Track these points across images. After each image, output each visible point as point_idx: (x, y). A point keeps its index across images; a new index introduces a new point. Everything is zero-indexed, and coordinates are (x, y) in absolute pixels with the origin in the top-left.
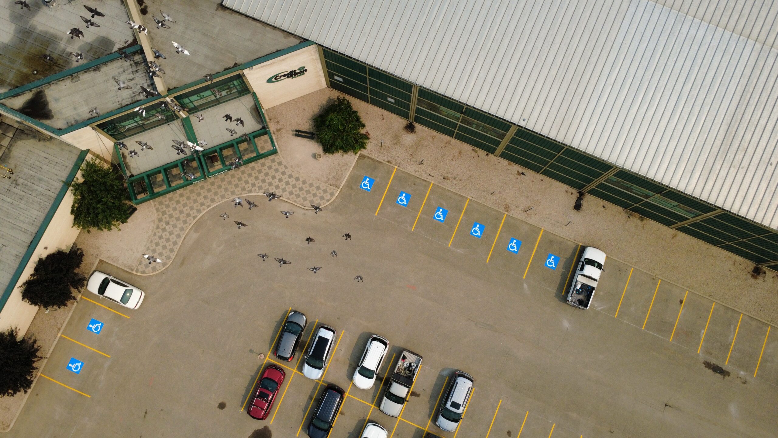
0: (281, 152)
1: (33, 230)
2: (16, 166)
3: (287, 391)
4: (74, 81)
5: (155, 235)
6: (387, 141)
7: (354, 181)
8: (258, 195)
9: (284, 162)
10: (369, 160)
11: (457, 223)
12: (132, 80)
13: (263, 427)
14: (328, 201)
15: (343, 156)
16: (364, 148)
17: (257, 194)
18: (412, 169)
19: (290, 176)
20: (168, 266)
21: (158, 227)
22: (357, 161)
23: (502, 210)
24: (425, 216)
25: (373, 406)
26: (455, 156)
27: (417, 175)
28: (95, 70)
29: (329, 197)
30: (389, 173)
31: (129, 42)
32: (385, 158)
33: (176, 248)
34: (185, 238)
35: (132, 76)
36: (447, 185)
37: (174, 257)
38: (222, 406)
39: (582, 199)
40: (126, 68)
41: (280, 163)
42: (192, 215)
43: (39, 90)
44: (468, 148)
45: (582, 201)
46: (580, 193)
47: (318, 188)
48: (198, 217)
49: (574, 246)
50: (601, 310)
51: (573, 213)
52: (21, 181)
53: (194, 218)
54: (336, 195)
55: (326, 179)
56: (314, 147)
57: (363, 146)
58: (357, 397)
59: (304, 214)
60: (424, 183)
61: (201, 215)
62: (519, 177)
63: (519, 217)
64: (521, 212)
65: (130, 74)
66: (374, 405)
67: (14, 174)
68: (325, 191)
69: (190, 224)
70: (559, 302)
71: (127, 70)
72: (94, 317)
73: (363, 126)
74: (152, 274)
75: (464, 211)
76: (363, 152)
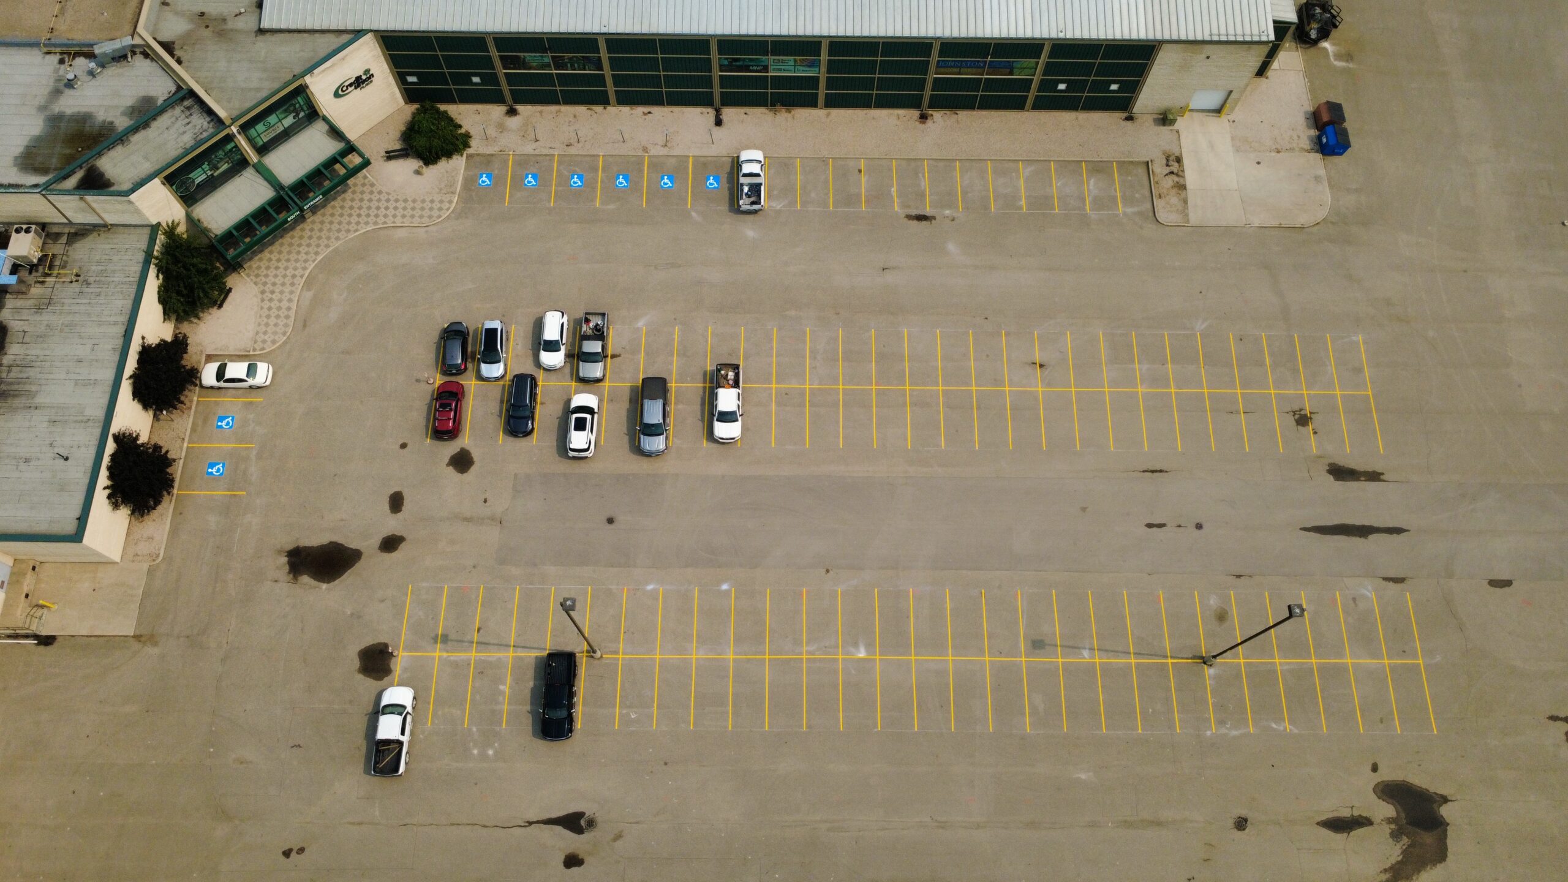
0: (377, 181)
1: (124, 319)
2: (80, 268)
3: (473, 406)
4: (125, 145)
5: (262, 308)
6: (492, 132)
7: (470, 183)
8: (367, 231)
9: (384, 189)
10: (479, 157)
11: (597, 182)
12: (188, 124)
13: (459, 450)
14: (448, 209)
15: (448, 162)
16: (469, 147)
17: (365, 230)
18: (529, 148)
19: (397, 201)
20: (288, 334)
21: (263, 300)
22: (466, 162)
23: (640, 153)
24: (561, 188)
25: (574, 384)
26: (570, 121)
27: (536, 152)
28: (144, 128)
29: (447, 205)
30: (506, 162)
31: (173, 92)
32: (495, 149)
33: (292, 313)
34: (298, 301)
35: (187, 120)
36: (572, 151)
37: (292, 323)
38: (403, 446)
39: (721, 115)
40: (178, 116)
41: (380, 192)
42: (298, 275)
43: (89, 165)
44: (581, 110)
45: (721, 117)
46: (716, 110)
47: (432, 201)
48: (306, 275)
49: (730, 160)
50: (781, 207)
51: (717, 131)
52: (91, 280)
53: (302, 277)
54: (455, 201)
55: (438, 190)
56: (412, 164)
57: (467, 145)
58: (553, 382)
59: (427, 232)
60: (548, 158)
61: (308, 271)
62: (646, 117)
63: (661, 153)
64: (662, 148)
65: (184, 119)
66: (575, 382)
67: (82, 276)
68: (441, 202)
69: (299, 284)
70: (736, 216)
71: (180, 117)
72: (220, 413)
73: (460, 127)
74: (273, 348)
75: (600, 168)
76: (469, 151)
